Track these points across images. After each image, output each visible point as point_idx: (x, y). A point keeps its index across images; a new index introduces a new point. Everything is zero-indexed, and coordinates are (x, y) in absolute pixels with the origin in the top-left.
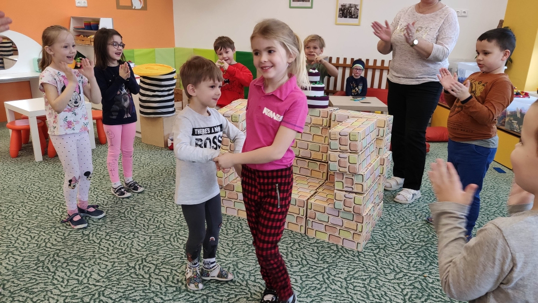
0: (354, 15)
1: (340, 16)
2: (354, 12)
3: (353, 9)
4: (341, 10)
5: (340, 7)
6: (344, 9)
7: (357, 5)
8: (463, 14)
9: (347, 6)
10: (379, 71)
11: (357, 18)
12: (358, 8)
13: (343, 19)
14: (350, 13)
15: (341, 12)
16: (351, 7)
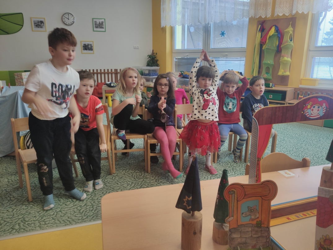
0: (91, 49)
1: (83, 50)
2: (91, 48)
3: (90, 46)
4: (83, 46)
5: (82, 45)
6: (86, 46)
7: (91, 44)
8: (138, 48)
9: (87, 45)
10: (103, 74)
11: (92, 50)
12: (92, 45)
13: (85, 51)
14: (89, 48)
15: (84, 48)
16: (89, 45)
